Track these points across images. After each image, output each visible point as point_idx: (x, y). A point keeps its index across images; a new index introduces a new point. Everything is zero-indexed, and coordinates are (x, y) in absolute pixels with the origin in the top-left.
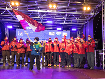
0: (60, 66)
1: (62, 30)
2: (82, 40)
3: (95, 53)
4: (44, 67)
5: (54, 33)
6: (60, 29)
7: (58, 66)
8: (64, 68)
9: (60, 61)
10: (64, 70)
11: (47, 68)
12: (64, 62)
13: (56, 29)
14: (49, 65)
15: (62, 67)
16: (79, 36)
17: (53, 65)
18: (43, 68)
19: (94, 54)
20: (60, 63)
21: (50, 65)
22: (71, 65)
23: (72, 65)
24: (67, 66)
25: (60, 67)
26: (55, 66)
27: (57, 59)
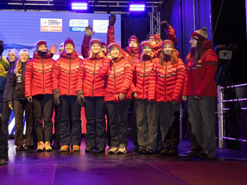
0: (83, 148)
1: (90, 10)
2: (168, 48)
3: (221, 96)
4: (24, 155)
5: (60, 20)
6: (84, 6)
7: (76, 147)
8: (101, 157)
9: (84, 131)
10: (98, 166)
11: (36, 158)
12: (99, 132)
13: (69, 9)
14: (41, 146)
15: (94, 152)
16: (158, 35)
17: (56, 147)
18: (18, 157)
19: (217, 102)
20: (83, 136)
21: (47, 146)
22: (126, 144)
23: (131, 145)
24: (113, 149)
25: (83, 152)
26: (64, 148)
27: (73, 122)
